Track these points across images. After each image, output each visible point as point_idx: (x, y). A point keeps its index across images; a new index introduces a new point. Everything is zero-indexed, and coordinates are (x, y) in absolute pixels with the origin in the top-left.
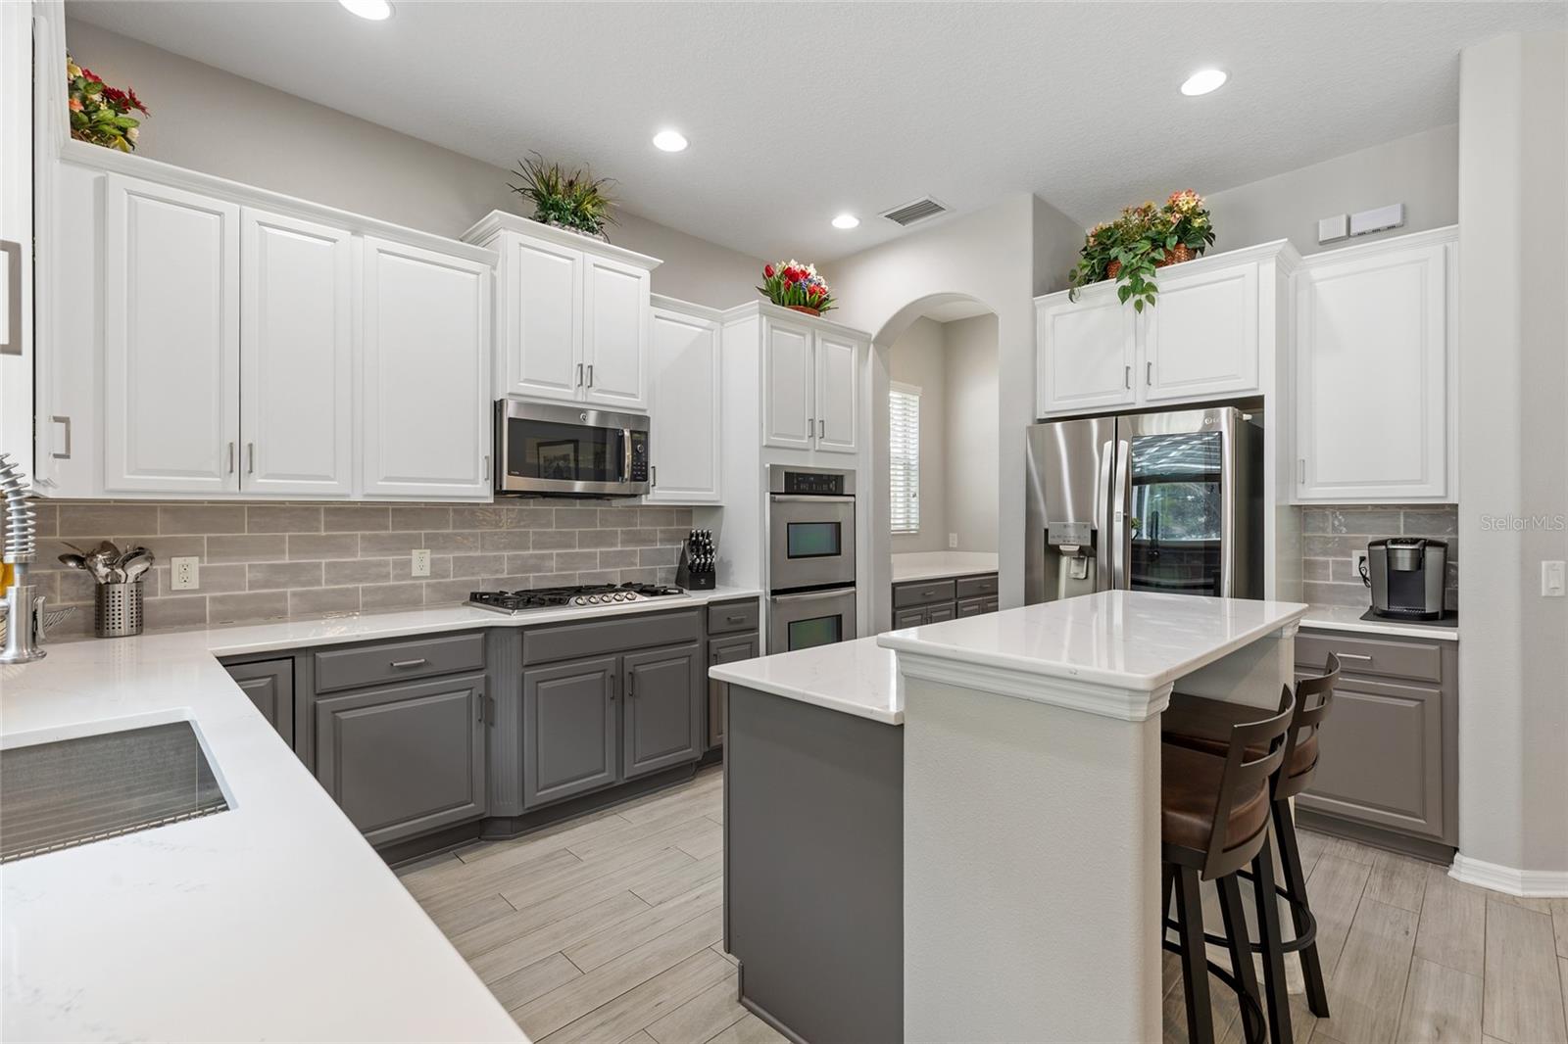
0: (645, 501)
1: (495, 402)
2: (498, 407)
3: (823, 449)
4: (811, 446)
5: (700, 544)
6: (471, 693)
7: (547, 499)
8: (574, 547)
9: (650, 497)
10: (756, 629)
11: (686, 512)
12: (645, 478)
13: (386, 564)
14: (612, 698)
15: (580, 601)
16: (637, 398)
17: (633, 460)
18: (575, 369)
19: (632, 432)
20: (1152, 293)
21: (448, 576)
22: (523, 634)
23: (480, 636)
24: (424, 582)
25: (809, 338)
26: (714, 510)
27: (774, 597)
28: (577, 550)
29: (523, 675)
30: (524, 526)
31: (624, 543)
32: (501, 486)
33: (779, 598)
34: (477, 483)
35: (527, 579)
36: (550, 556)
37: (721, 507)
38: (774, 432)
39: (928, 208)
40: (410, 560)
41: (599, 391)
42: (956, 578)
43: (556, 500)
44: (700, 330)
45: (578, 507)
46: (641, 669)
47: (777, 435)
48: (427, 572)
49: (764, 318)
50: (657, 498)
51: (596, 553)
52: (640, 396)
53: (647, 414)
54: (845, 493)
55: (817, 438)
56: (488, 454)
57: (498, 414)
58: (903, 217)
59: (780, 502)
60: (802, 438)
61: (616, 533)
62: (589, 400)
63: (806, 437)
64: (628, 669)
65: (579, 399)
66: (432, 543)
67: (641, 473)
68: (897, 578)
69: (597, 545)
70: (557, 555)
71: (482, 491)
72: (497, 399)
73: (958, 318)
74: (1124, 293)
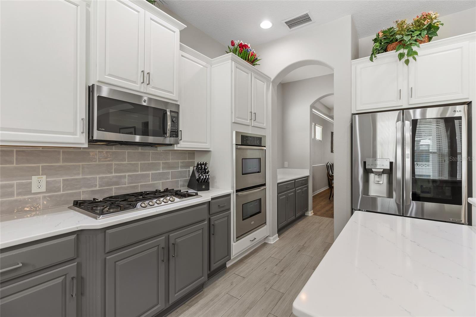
0: (176, 148)
1: (89, 87)
2: (91, 90)
3: (254, 125)
4: (250, 124)
5: (202, 168)
6: (66, 278)
7: (123, 146)
8: (138, 171)
9: (179, 145)
10: (229, 209)
11: (192, 153)
12: (177, 136)
13: (12, 186)
14: (163, 261)
15: (143, 205)
16: (173, 94)
17: (171, 127)
18: (140, 74)
19: (171, 111)
20: (415, 56)
21: (59, 191)
22: (105, 232)
23: (73, 237)
24: (41, 196)
25: (250, 75)
26: (206, 152)
27: (237, 193)
28: (139, 173)
29: (105, 259)
30: (109, 161)
31: (163, 168)
32: (92, 137)
33: (239, 193)
34: (76, 135)
35: (111, 189)
36: (124, 177)
37: (210, 151)
38: (237, 116)
39: (305, 19)
40: (31, 183)
41: (153, 87)
42: (295, 180)
43: (128, 146)
44: (202, 67)
45: (140, 151)
46: (178, 240)
47: (238, 118)
48: (43, 189)
49: (233, 62)
50: (182, 146)
51: (149, 174)
52: (175, 94)
53: (178, 103)
54: (262, 145)
55: (253, 120)
56: (84, 117)
57: (91, 93)
58: (292, 24)
59: (239, 149)
60: (247, 120)
61: (160, 163)
62: (148, 92)
63: (249, 120)
64: (172, 241)
65: (142, 90)
66: (47, 171)
67: (175, 133)
68: (279, 181)
69: (150, 170)
70: (129, 176)
71: (81, 140)
72: (91, 85)
73: (288, 82)
74: (401, 56)
